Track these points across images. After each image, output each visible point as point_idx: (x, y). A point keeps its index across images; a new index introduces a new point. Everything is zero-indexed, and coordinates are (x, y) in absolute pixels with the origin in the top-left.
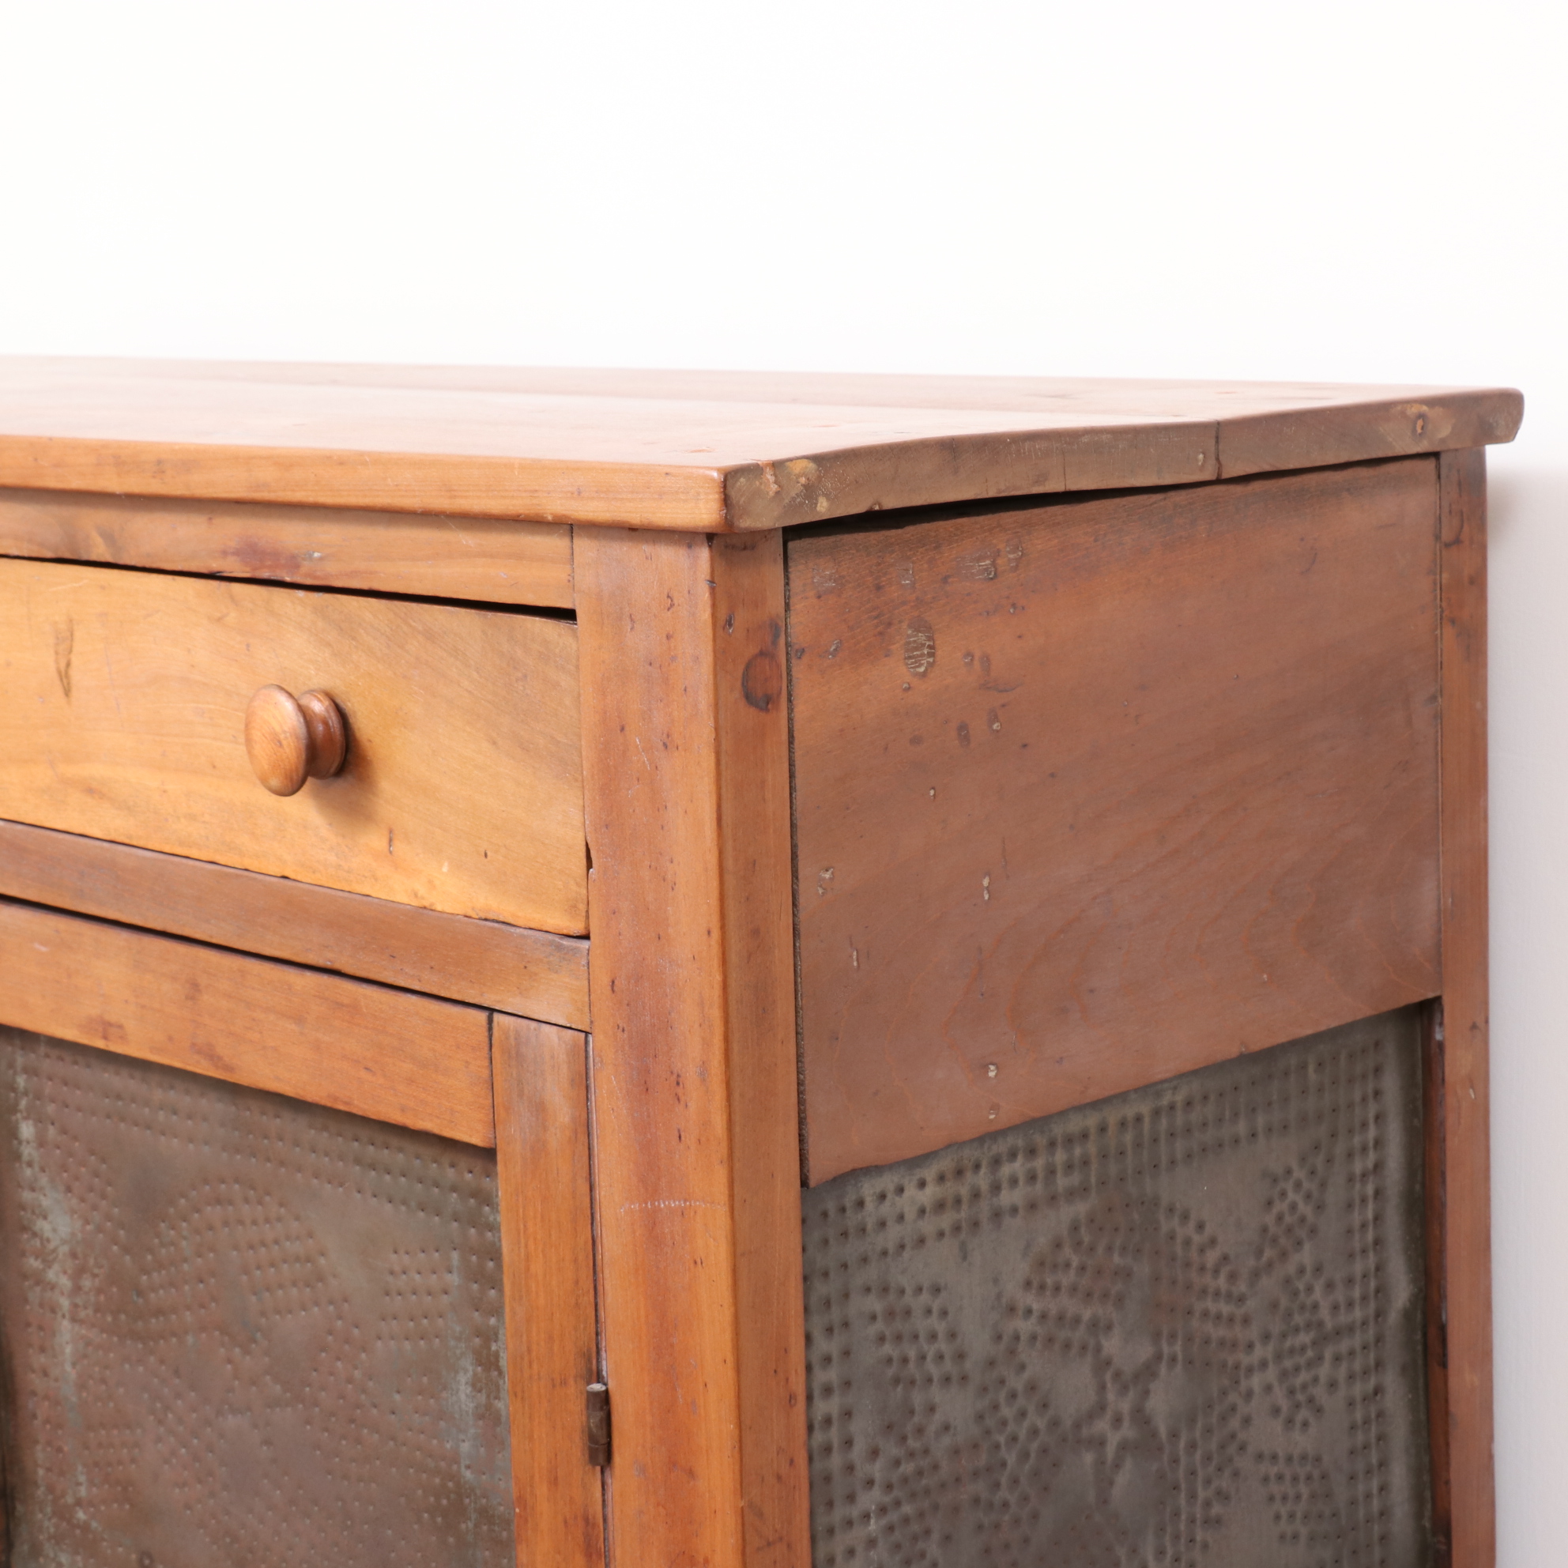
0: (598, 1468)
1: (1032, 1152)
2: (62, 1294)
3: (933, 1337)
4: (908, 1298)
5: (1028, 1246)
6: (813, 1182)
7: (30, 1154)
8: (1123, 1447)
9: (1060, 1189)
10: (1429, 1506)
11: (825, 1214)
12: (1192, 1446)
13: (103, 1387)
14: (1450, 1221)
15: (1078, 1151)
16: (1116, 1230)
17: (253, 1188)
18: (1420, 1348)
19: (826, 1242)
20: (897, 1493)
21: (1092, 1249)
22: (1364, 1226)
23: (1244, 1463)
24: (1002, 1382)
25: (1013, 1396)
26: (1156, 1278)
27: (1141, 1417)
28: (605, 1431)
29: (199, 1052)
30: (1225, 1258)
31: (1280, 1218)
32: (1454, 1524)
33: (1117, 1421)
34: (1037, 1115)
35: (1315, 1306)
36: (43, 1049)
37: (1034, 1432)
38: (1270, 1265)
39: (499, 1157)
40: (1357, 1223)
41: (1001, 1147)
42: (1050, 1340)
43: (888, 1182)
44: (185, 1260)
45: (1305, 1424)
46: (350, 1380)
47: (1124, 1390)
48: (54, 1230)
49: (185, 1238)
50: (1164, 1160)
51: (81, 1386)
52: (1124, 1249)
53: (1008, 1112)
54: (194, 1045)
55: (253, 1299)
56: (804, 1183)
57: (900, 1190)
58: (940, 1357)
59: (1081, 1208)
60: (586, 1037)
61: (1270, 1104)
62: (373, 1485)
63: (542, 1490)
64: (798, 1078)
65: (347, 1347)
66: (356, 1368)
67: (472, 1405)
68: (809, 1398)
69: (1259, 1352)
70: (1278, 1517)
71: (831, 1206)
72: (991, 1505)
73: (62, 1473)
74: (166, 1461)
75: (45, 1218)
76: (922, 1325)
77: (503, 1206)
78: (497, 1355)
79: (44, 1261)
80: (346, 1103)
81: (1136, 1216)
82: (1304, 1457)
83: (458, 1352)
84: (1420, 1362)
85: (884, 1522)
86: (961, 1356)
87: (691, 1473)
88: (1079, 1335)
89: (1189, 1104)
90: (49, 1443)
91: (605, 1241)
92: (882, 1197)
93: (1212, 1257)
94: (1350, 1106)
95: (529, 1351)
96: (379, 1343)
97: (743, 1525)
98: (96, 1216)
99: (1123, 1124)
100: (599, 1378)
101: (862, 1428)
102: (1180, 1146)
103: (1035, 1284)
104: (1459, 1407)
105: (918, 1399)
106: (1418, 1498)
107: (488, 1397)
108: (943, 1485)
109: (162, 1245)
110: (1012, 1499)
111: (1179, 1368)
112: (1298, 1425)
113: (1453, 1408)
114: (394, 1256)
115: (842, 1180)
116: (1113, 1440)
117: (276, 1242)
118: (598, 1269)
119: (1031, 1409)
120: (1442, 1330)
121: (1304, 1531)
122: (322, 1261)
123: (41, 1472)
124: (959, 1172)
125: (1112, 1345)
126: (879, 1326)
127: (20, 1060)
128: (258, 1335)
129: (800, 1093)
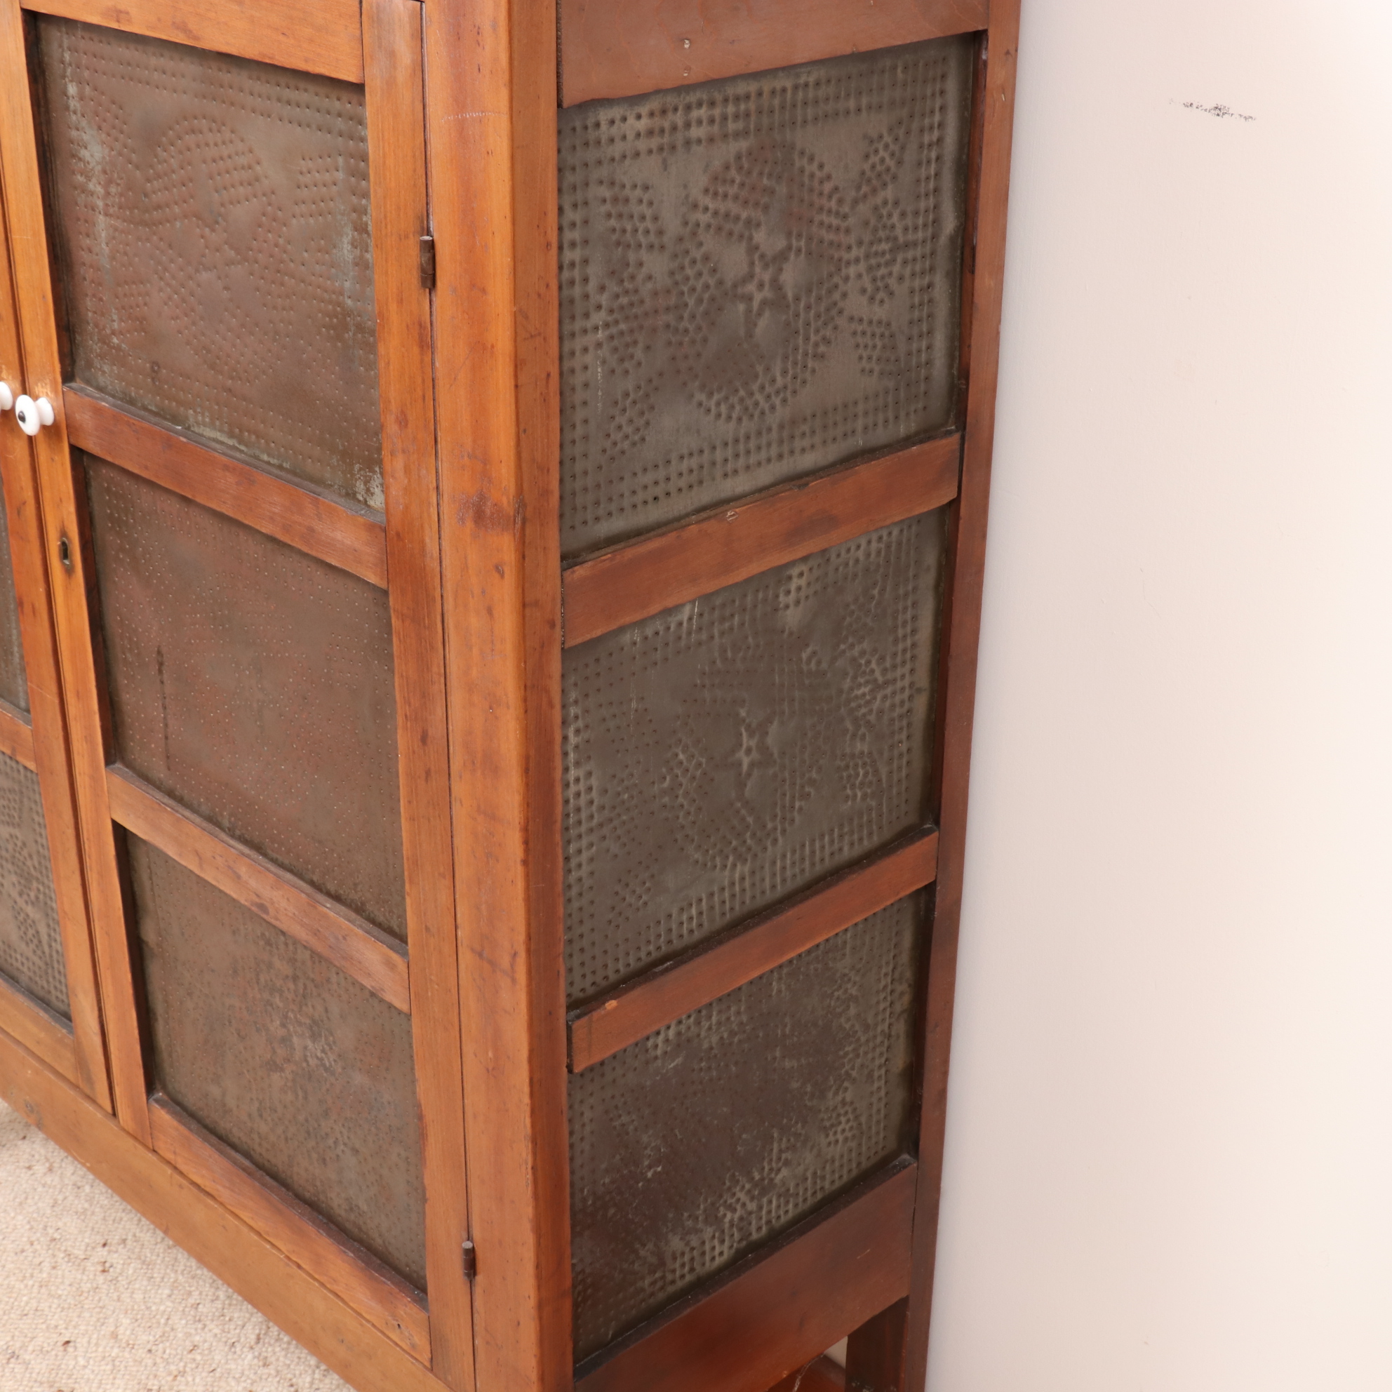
0: (427, 290)
1: (712, 104)
2: (99, 198)
3: (643, 218)
4: (627, 191)
5: (707, 166)
6: (565, 105)
7: (75, 106)
8: (764, 303)
9: (730, 131)
10: (957, 361)
11: (574, 129)
12: (808, 307)
13: (126, 258)
14: (983, 178)
15: (743, 107)
16: (766, 162)
17: (214, 121)
18: (958, 261)
19: (574, 148)
20: (616, 316)
21: (749, 173)
22: (928, 178)
23: (841, 322)
24: (687, 252)
25: (694, 262)
26: (791, 197)
27: (776, 285)
28: (431, 266)
29: (178, 28)
30: (836, 189)
31: (873, 167)
32: (971, 373)
33: (761, 286)
34: (715, 77)
35: (893, 227)
36: (80, 33)
37: (707, 287)
38: (865, 196)
39: (367, 89)
40: (923, 176)
41: (692, 98)
42: (719, 229)
43: (616, 112)
44: (173, 172)
45: (882, 301)
46: (276, 245)
47: (766, 266)
48: (92, 156)
49: (173, 157)
50: (799, 119)
51: (113, 258)
52: (770, 175)
53: (697, 73)
54: (174, 23)
55: (216, 195)
56: (559, 105)
57: (624, 119)
58: (647, 232)
59: (743, 145)
60: (421, 5)
61: (871, 90)
62: (292, 312)
63: (393, 307)
64: (557, 34)
65: (274, 224)
66: (280, 237)
67: (351, 257)
68: (560, 248)
69: (855, 252)
70: (861, 358)
71: (578, 124)
72: (677, 330)
73: (103, 315)
74: (166, 304)
75: (86, 148)
76: (636, 209)
77: (369, 126)
78: (366, 224)
79: (86, 177)
80: (270, 58)
81: (779, 154)
82: (880, 322)
83: (343, 223)
84: (958, 270)
85: (607, 333)
86: (660, 233)
87: (484, 291)
88: (738, 228)
89: (818, 84)
90: (94, 296)
91: (432, 142)
92: (612, 122)
93: (827, 187)
94: (924, 98)
95: (385, 217)
96: (294, 221)
97: (515, 323)
98: (118, 145)
99: (773, 92)
100: (429, 233)
101: (595, 271)
102: (810, 112)
103: (711, 192)
104: (981, 299)
105: (632, 256)
106: (951, 356)
107: (361, 250)
108: (646, 314)
109: (159, 162)
110: (691, 328)
111: (803, 256)
112: (877, 302)
113: (976, 300)
114: (303, 162)
115: (586, 106)
116: (758, 298)
117: (230, 157)
118: (428, 160)
119: (705, 272)
120: (973, 249)
121: (877, 369)
122: (258, 168)
123: (90, 314)
124: (664, 112)
125: (760, 236)
126: (608, 207)
127: (66, 43)
128: (220, 219)
129: (558, 44)
